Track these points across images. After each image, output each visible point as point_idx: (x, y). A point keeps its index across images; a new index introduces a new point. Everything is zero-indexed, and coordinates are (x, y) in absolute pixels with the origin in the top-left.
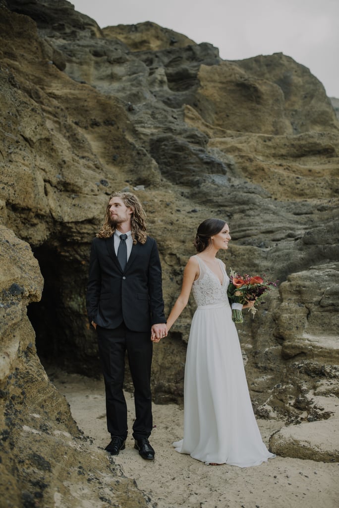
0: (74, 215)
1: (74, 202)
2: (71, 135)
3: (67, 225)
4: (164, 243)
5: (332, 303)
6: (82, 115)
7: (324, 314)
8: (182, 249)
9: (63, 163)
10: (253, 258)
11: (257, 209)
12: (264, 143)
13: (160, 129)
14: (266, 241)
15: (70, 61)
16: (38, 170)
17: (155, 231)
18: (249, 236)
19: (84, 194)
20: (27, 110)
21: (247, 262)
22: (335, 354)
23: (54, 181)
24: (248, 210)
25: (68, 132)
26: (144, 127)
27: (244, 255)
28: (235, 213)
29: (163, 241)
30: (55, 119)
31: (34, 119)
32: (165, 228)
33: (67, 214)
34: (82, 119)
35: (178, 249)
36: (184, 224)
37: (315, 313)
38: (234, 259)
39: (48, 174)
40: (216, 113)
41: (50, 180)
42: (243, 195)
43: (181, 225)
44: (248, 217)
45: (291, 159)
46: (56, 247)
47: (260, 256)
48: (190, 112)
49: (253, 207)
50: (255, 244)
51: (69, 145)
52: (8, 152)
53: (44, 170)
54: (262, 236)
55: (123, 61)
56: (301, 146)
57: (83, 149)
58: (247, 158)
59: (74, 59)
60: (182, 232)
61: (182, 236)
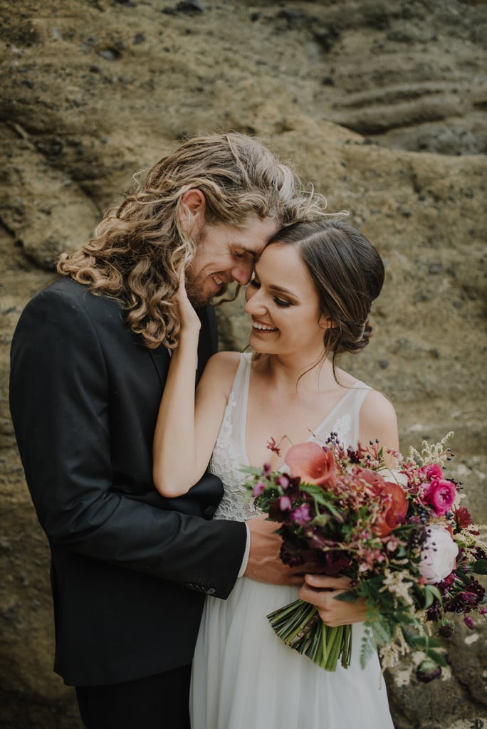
11: (422, 18)
17: (49, 79)
18: (435, 117)
24: (396, 16)
27: (470, 196)
28: (349, 26)
29: (94, 134)
32: (93, 70)
38: (434, 212)
43: (163, 60)
44: (404, 46)
50: (467, 147)
60: (171, 94)
61: (172, 110)
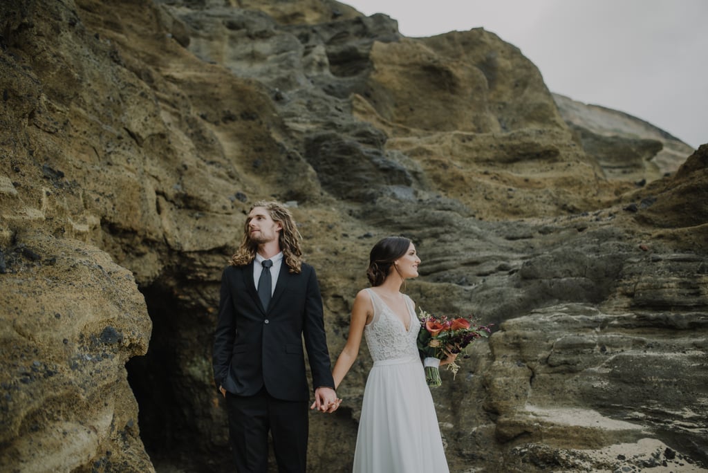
0: (197, 241)
1: (198, 223)
2: (196, 132)
3: (188, 255)
4: (324, 281)
5: (565, 361)
6: (210, 105)
7: (554, 376)
8: (350, 288)
9: (183, 169)
10: (451, 301)
11: (454, 232)
12: (463, 144)
13: (319, 125)
14: (470, 276)
15: (196, 35)
16: (148, 178)
18: (444, 269)
19: (213, 212)
20: (133, 94)
21: (443, 305)
22: (573, 433)
23: (171, 193)
24: (442, 233)
25: (191, 128)
26: (297, 122)
27: (439, 296)
28: (426, 238)
29: (324, 278)
30: (174, 110)
31: (144, 107)
32: (327, 259)
33: (187, 240)
34: (211, 111)
35: (345, 288)
36: (354, 254)
37: (542, 375)
39: (162, 183)
40: (396, 106)
41: (165, 191)
42: (435, 213)
43: (349, 255)
44: (443, 244)
45: (501, 165)
46: (172, 288)
47: (461, 297)
48: (360, 104)
49: (450, 230)
50: (453, 280)
51: (192, 145)
52: (105, 151)
53: (156, 178)
54: (462, 269)
55: (268, 35)
56: (513, 148)
57: (213, 152)
58: (440, 163)
59: (201, 32)
60: (351, 265)
61: (350, 270)
